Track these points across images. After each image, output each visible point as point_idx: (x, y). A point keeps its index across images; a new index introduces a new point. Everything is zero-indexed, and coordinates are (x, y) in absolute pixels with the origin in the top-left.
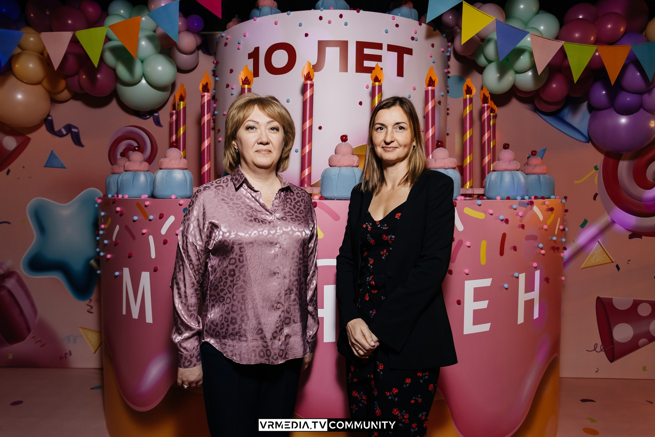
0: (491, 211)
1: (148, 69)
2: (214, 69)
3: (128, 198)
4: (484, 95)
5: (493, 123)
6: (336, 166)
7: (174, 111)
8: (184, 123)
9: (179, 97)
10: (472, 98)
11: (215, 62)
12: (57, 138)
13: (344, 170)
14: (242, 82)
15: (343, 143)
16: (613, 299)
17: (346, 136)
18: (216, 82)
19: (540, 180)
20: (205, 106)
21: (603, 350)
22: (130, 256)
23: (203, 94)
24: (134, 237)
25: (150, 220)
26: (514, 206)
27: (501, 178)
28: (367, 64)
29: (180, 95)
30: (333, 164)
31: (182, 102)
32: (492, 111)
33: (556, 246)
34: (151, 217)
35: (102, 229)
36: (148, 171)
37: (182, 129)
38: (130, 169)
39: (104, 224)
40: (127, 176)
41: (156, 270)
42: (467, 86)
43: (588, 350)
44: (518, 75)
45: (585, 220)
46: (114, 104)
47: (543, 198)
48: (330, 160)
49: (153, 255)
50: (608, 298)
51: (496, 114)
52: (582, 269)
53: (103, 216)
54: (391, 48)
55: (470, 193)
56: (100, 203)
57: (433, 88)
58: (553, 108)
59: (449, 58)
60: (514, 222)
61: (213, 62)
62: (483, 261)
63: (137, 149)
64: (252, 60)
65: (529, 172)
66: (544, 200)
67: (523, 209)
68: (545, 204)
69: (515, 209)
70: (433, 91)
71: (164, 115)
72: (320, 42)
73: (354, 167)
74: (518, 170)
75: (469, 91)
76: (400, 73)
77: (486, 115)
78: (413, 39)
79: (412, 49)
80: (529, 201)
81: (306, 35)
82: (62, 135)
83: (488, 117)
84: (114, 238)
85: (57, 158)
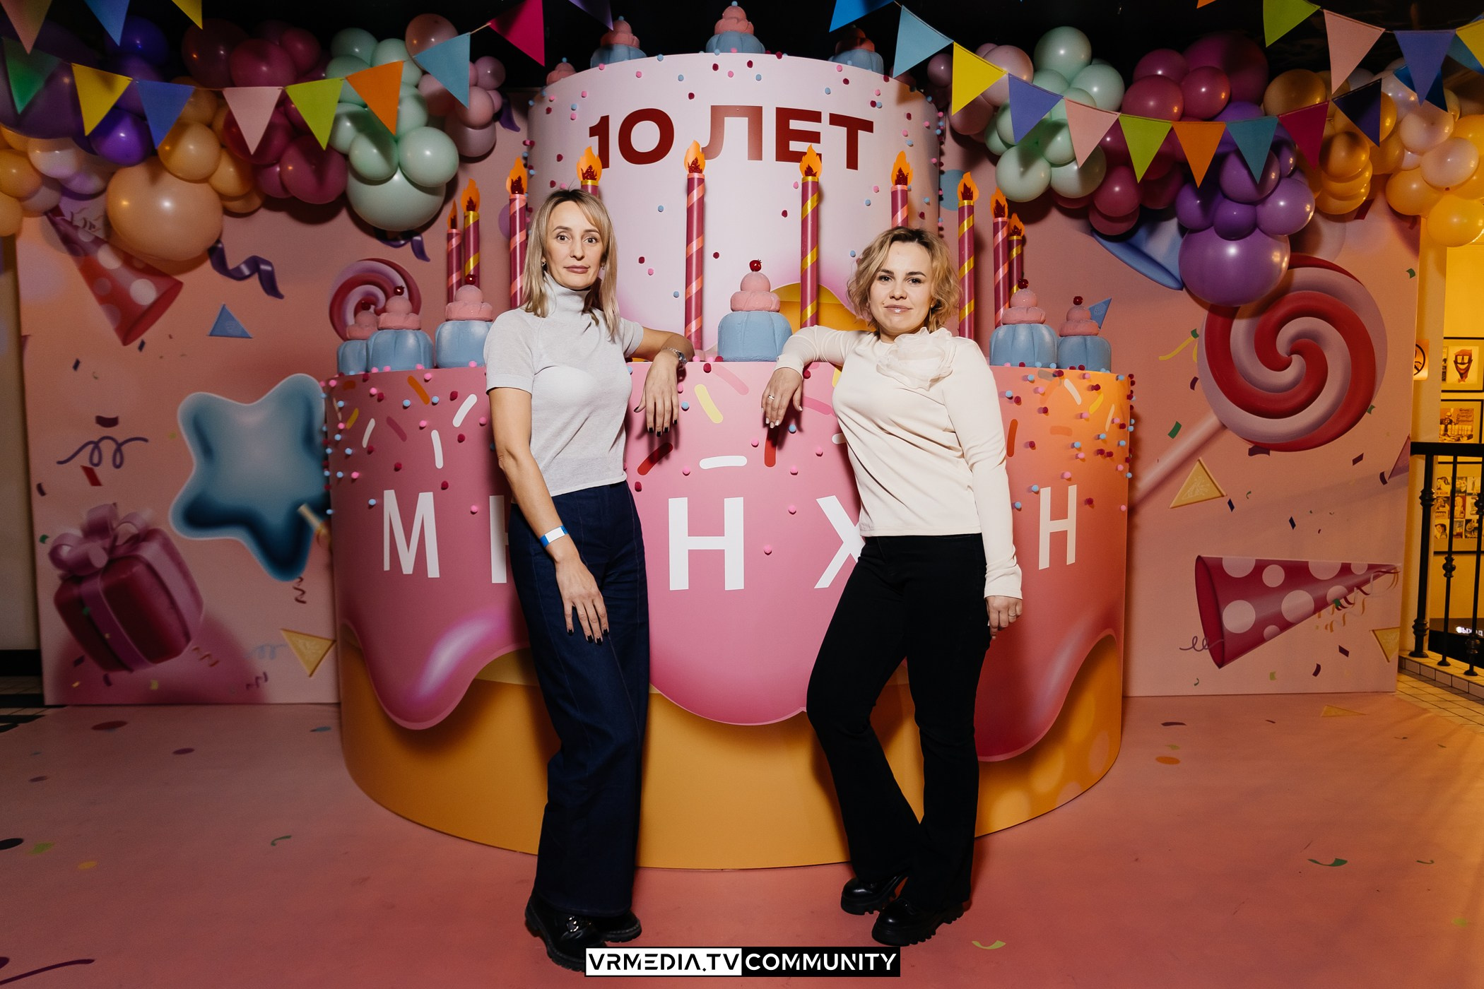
1: (409, 155)
2: (526, 155)
3: (393, 370)
4: (997, 202)
5: (1016, 254)
6: (742, 310)
7: (454, 231)
8: (477, 249)
9: (466, 204)
10: (973, 206)
11: (528, 143)
12: (233, 282)
13: (755, 316)
14: (583, 174)
15: (754, 272)
16: (1222, 561)
17: (758, 262)
18: (530, 176)
19: (1086, 345)
20: (515, 217)
21: (1207, 647)
22: (398, 468)
23: (512, 198)
24: (403, 437)
25: (434, 404)
26: (1030, 378)
27: (1014, 335)
28: (795, 146)
29: (468, 200)
30: (738, 306)
31: (471, 212)
32: (1016, 231)
33: (1107, 450)
34: (435, 399)
35: (340, 432)
36: (420, 329)
37: (472, 260)
38: (389, 324)
39: (344, 420)
40: (383, 338)
41: (445, 486)
42: (965, 186)
43: (1182, 648)
44: (1054, 169)
45: (1177, 423)
46: (344, 216)
47: (1082, 368)
48: (733, 300)
49: (439, 463)
50: (1216, 558)
51: (1024, 238)
52: (1173, 508)
53: (341, 409)
54: (836, 120)
56: (335, 387)
57: (905, 187)
58: (1122, 228)
59: (941, 139)
60: (1031, 402)
61: (524, 143)
63: (399, 291)
64: (596, 138)
65: (1070, 331)
66: (1084, 372)
67: (1046, 382)
68: (1085, 378)
69: (1032, 382)
70: (905, 193)
71: (434, 241)
72: (714, 109)
73: (772, 311)
74: (1042, 323)
75: (967, 194)
76: (852, 162)
77: (1000, 236)
78: (873, 104)
79: (872, 122)
80: (1057, 372)
81: (691, 96)
82: (244, 278)
83: (1003, 240)
84: (365, 443)
85: (233, 319)
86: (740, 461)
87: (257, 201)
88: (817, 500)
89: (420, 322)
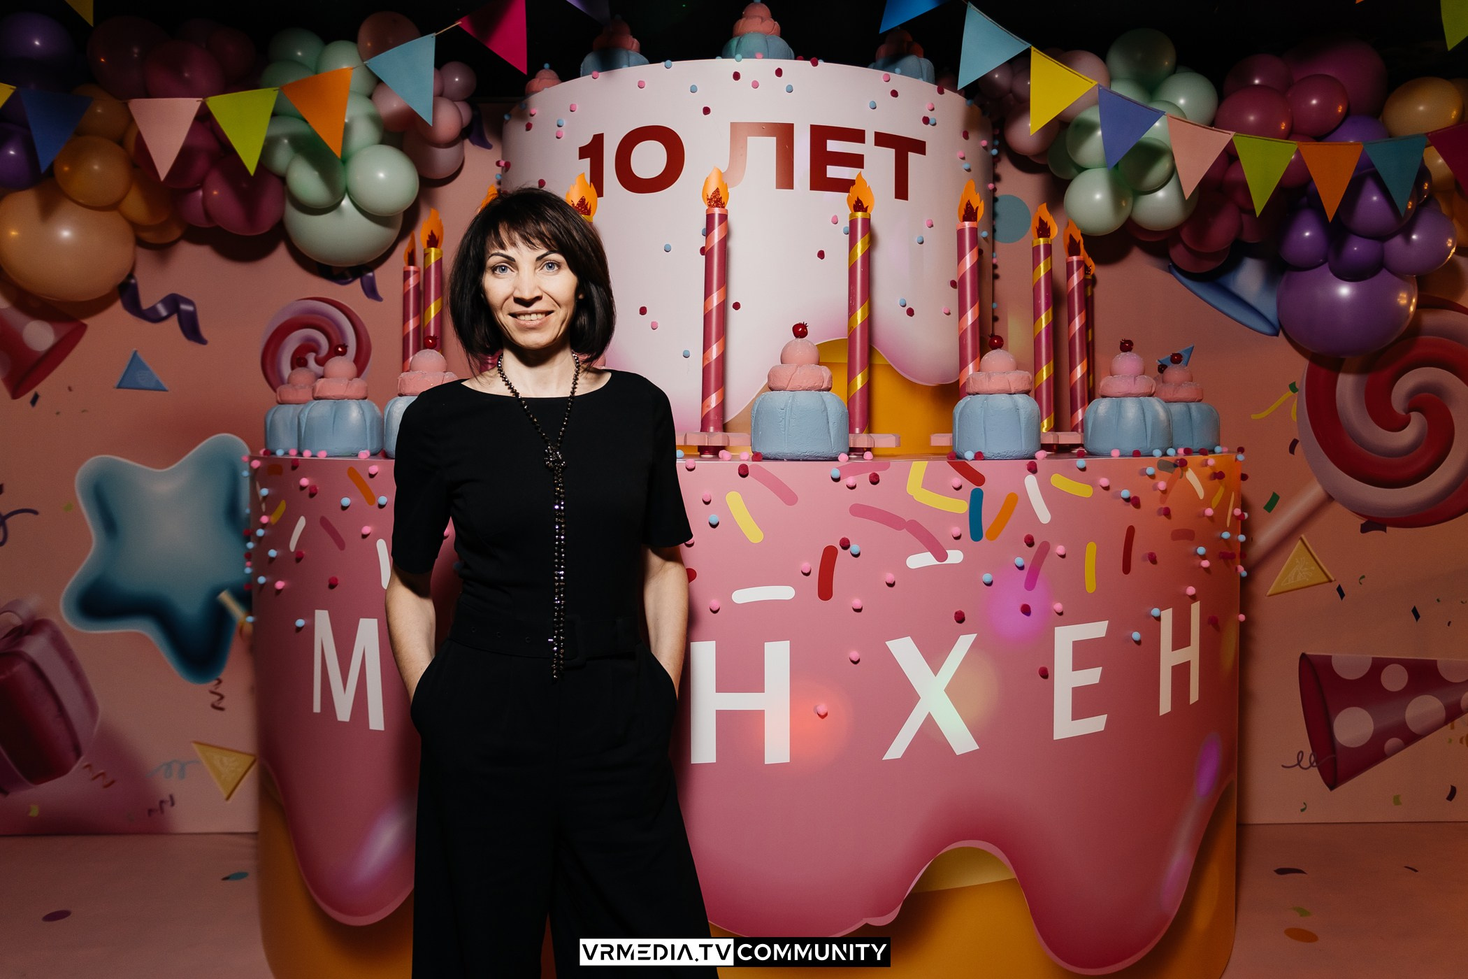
0: (1104, 482)
1: (358, 178)
3: (327, 457)
4: (1071, 237)
6: (784, 390)
7: (412, 268)
8: (439, 294)
9: (427, 238)
10: (1051, 245)
11: (502, 163)
12: (147, 325)
13: (802, 395)
15: (799, 340)
16: (1333, 660)
17: (804, 326)
19: (1190, 414)
21: (1315, 764)
22: (333, 585)
24: (341, 544)
25: (380, 506)
26: (1150, 471)
27: (1121, 412)
28: (833, 172)
29: (430, 233)
30: (777, 384)
31: (433, 249)
32: (1086, 270)
33: (1229, 550)
34: (382, 500)
35: (263, 526)
36: (365, 398)
37: (433, 306)
38: (328, 394)
39: (269, 512)
40: (320, 409)
42: (1041, 220)
43: (1285, 765)
45: (1274, 493)
47: (1203, 452)
48: (770, 377)
50: (1323, 656)
51: (1093, 276)
52: (1270, 596)
53: (265, 498)
54: (882, 140)
55: (1052, 443)
56: (258, 468)
57: (973, 224)
58: (1209, 266)
59: (997, 160)
60: (1151, 503)
61: (498, 164)
62: (1091, 586)
63: (340, 349)
64: (588, 160)
65: (1169, 397)
66: (1206, 457)
67: (1167, 475)
68: (1205, 464)
69: (1152, 477)
70: (974, 231)
71: (388, 277)
72: (733, 125)
73: (823, 390)
74: (1151, 395)
75: (1043, 230)
76: (901, 191)
77: (1076, 279)
78: (926, 120)
79: (924, 142)
80: (1177, 460)
81: (706, 111)
82: (157, 319)
83: (1079, 284)
84: (293, 546)
85: (148, 369)
86: (785, 593)
87: (176, 233)
88: (890, 644)
89: (367, 389)
